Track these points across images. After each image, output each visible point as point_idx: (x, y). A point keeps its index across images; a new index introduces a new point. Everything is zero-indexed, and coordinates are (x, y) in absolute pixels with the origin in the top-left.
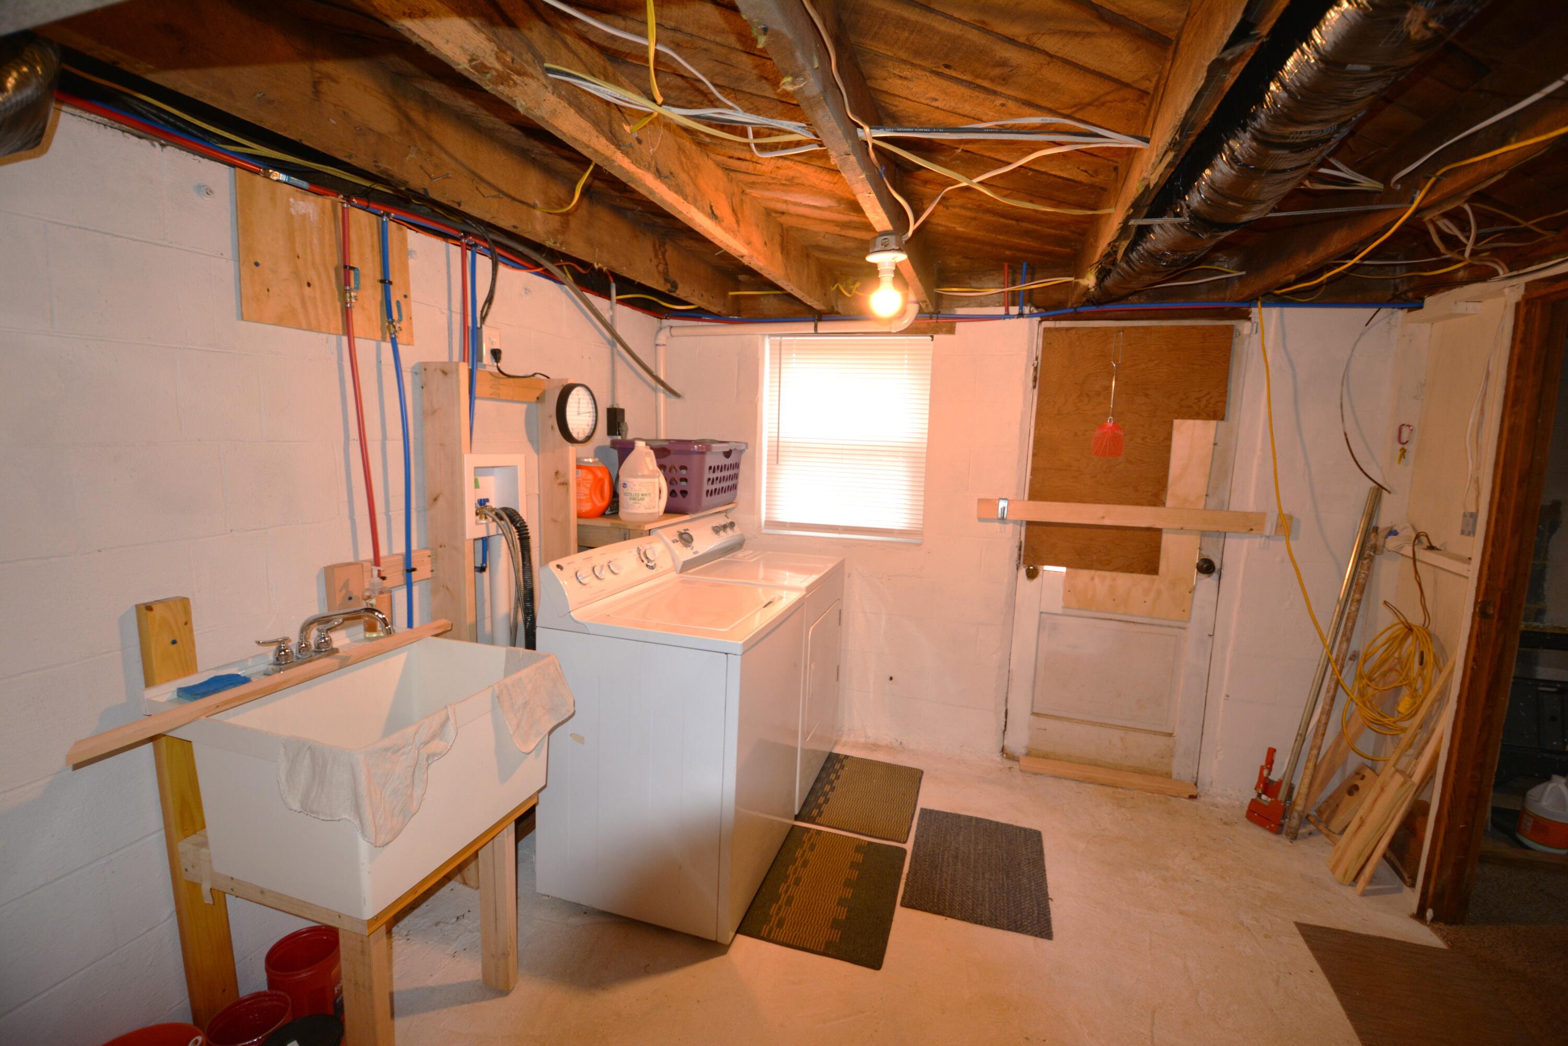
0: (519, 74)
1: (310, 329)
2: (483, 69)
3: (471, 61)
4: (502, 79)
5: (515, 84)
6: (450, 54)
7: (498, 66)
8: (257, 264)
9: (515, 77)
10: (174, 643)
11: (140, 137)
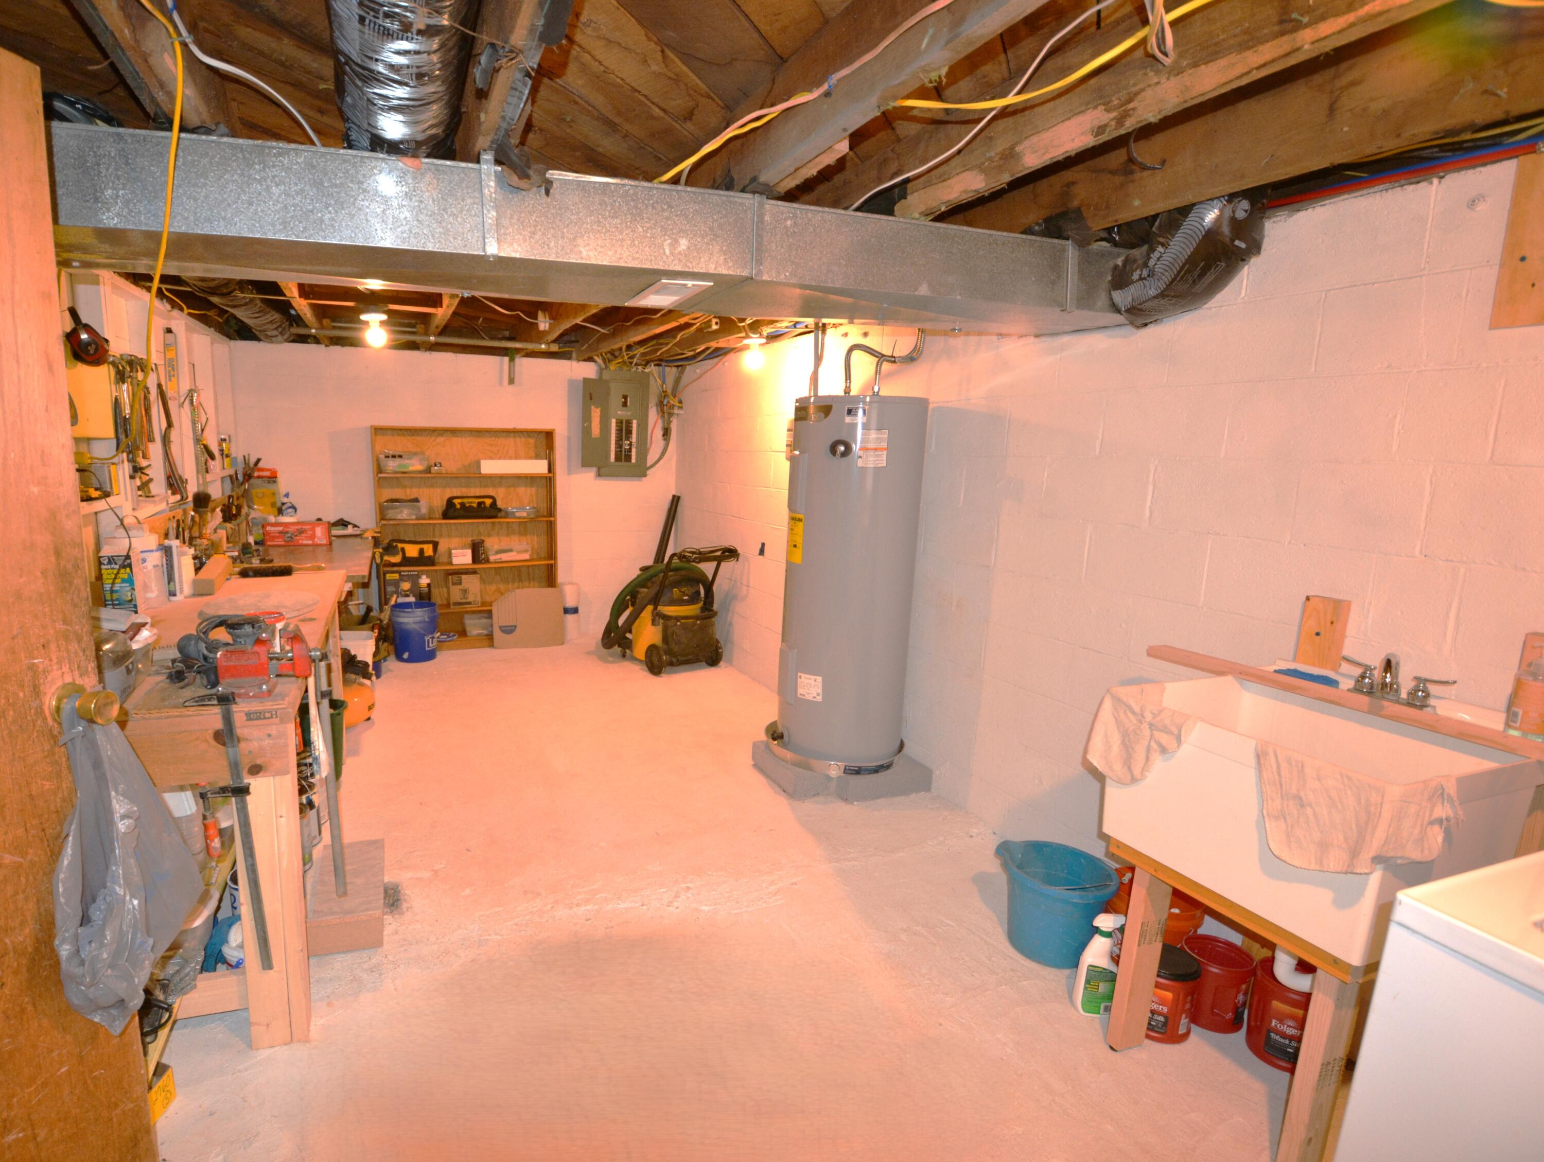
4: (1122, 118)
7: (1112, 115)
10: (1318, 634)
11: (1418, 182)
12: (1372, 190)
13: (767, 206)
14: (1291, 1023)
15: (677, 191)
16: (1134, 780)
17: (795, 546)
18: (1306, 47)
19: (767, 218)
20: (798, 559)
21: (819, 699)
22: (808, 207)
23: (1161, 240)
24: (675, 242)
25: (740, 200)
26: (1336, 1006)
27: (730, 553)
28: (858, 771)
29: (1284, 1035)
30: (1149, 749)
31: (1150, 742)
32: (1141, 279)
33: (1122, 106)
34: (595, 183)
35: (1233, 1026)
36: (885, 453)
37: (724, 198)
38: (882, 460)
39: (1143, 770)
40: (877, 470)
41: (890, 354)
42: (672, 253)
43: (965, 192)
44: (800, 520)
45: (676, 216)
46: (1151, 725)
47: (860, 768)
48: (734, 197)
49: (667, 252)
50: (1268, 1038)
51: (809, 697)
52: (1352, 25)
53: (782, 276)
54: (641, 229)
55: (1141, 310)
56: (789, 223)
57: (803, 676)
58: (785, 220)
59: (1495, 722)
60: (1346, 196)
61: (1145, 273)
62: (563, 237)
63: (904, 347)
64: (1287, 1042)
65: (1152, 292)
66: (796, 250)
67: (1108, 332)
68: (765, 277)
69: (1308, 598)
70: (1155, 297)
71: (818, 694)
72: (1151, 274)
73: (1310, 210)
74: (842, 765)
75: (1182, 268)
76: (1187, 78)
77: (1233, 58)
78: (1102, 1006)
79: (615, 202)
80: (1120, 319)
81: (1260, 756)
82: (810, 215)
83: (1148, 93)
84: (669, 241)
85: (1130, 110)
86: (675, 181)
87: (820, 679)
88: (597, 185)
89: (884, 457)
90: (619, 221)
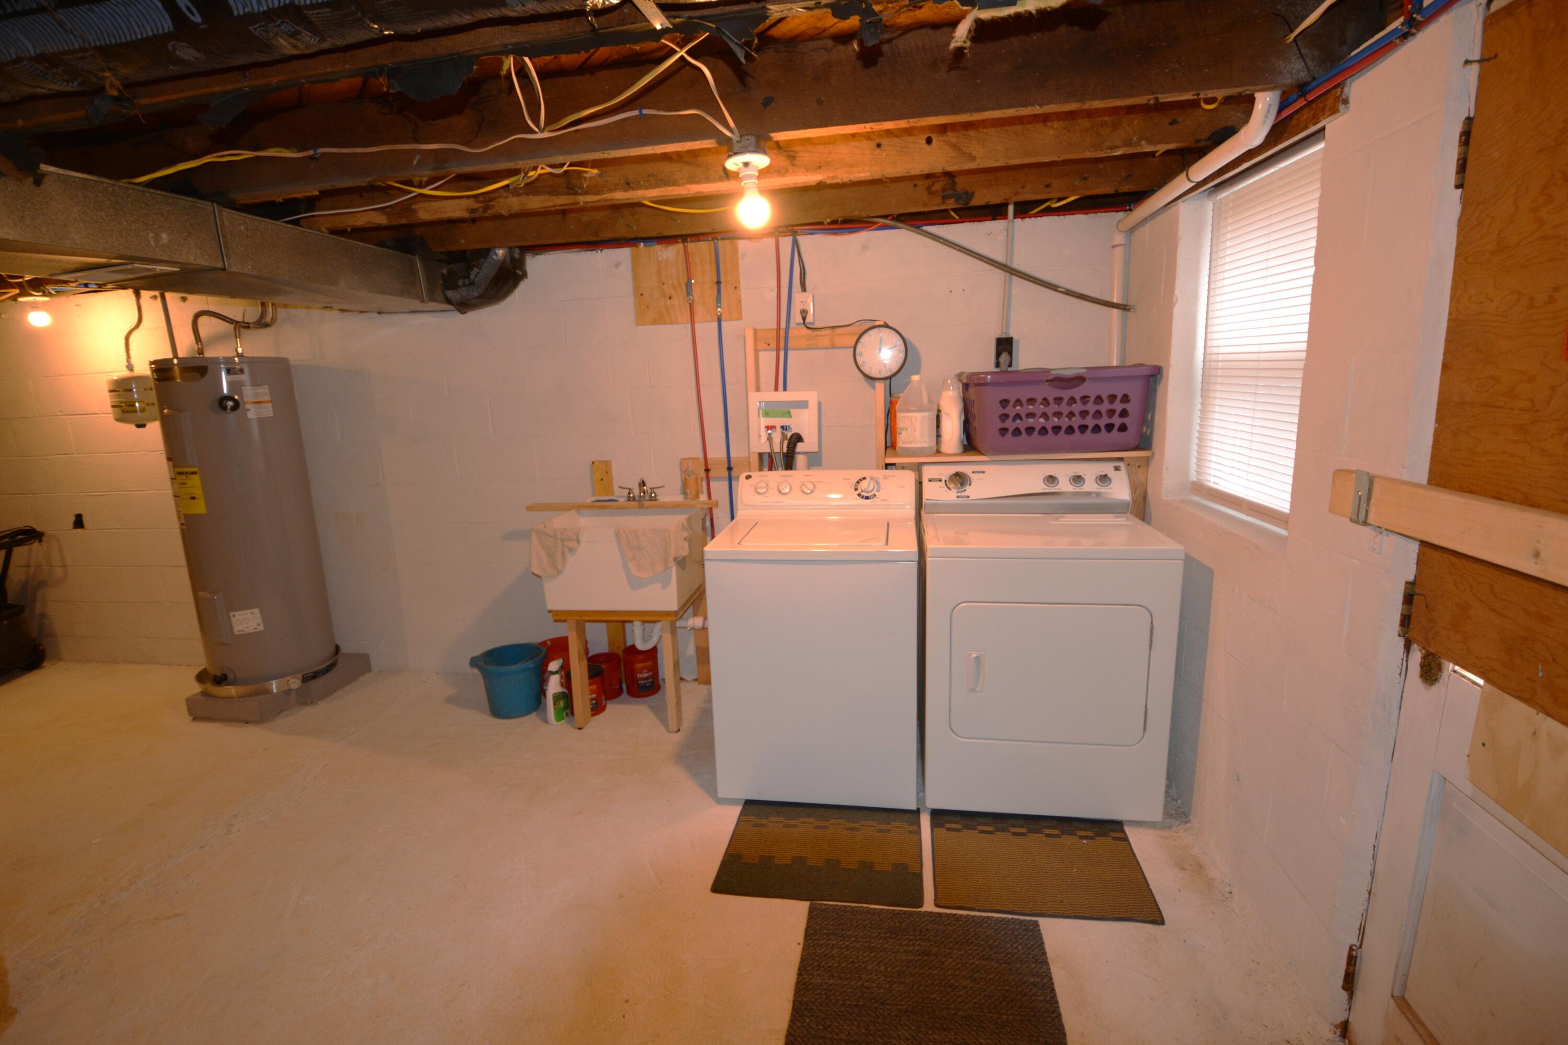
0: (491, 201)
1: (671, 323)
2: (473, 211)
3: (468, 211)
4: (486, 209)
5: (493, 206)
6: (459, 215)
7: (481, 205)
8: (642, 295)
9: (491, 203)
10: (602, 480)
11: (592, 251)
12: (572, 250)
13: (224, 213)
14: (645, 671)
15: (150, 193)
16: (559, 572)
17: (193, 498)
18: (581, 203)
19: (226, 223)
20: (200, 507)
21: (261, 628)
22: (253, 217)
23: (474, 263)
24: (157, 238)
25: (203, 206)
26: (672, 636)
27: (31, 535)
28: (315, 676)
29: (644, 679)
30: (563, 553)
31: (563, 548)
32: (464, 285)
33: (485, 202)
34: (74, 177)
35: (619, 693)
36: (270, 404)
37: (190, 203)
38: (268, 411)
39: (563, 565)
40: (261, 421)
41: (241, 320)
42: (156, 245)
43: (369, 223)
44: (195, 473)
45: (154, 214)
46: (561, 539)
47: (315, 672)
48: (198, 203)
49: (152, 243)
50: (638, 684)
51: (251, 630)
52: (599, 201)
53: (246, 269)
54: (125, 223)
55: (467, 304)
56: (242, 227)
57: (237, 613)
58: (239, 224)
59: (680, 498)
60: (560, 251)
61: (467, 282)
62: (53, 224)
63: (252, 317)
64: (646, 681)
65: (476, 294)
66: (252, 249)
67: (436, 314)
68: (234, 269)
69: (593, 463)
70: (478, 297)
71: (259, 625)
72: (472, 283)
73: (543, 256)
74: (300, 676)
75: (491, 283)
76: (523, 199)
77: (546, 197)
78: (564, 714)
79: (97, 196)
80: (451, 307)
81: (617, 535)
82: (256, 223)
83: (502, 200)
84: (152, 235)
85: (491, 205)
86: (151, 184)
87: (257, 611)
88: (77, 180)
89: (271, 409)
90: (104, 213)
